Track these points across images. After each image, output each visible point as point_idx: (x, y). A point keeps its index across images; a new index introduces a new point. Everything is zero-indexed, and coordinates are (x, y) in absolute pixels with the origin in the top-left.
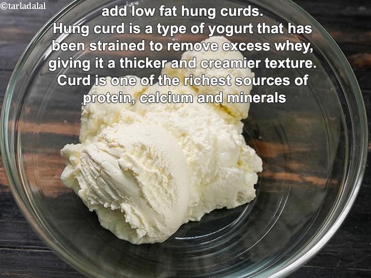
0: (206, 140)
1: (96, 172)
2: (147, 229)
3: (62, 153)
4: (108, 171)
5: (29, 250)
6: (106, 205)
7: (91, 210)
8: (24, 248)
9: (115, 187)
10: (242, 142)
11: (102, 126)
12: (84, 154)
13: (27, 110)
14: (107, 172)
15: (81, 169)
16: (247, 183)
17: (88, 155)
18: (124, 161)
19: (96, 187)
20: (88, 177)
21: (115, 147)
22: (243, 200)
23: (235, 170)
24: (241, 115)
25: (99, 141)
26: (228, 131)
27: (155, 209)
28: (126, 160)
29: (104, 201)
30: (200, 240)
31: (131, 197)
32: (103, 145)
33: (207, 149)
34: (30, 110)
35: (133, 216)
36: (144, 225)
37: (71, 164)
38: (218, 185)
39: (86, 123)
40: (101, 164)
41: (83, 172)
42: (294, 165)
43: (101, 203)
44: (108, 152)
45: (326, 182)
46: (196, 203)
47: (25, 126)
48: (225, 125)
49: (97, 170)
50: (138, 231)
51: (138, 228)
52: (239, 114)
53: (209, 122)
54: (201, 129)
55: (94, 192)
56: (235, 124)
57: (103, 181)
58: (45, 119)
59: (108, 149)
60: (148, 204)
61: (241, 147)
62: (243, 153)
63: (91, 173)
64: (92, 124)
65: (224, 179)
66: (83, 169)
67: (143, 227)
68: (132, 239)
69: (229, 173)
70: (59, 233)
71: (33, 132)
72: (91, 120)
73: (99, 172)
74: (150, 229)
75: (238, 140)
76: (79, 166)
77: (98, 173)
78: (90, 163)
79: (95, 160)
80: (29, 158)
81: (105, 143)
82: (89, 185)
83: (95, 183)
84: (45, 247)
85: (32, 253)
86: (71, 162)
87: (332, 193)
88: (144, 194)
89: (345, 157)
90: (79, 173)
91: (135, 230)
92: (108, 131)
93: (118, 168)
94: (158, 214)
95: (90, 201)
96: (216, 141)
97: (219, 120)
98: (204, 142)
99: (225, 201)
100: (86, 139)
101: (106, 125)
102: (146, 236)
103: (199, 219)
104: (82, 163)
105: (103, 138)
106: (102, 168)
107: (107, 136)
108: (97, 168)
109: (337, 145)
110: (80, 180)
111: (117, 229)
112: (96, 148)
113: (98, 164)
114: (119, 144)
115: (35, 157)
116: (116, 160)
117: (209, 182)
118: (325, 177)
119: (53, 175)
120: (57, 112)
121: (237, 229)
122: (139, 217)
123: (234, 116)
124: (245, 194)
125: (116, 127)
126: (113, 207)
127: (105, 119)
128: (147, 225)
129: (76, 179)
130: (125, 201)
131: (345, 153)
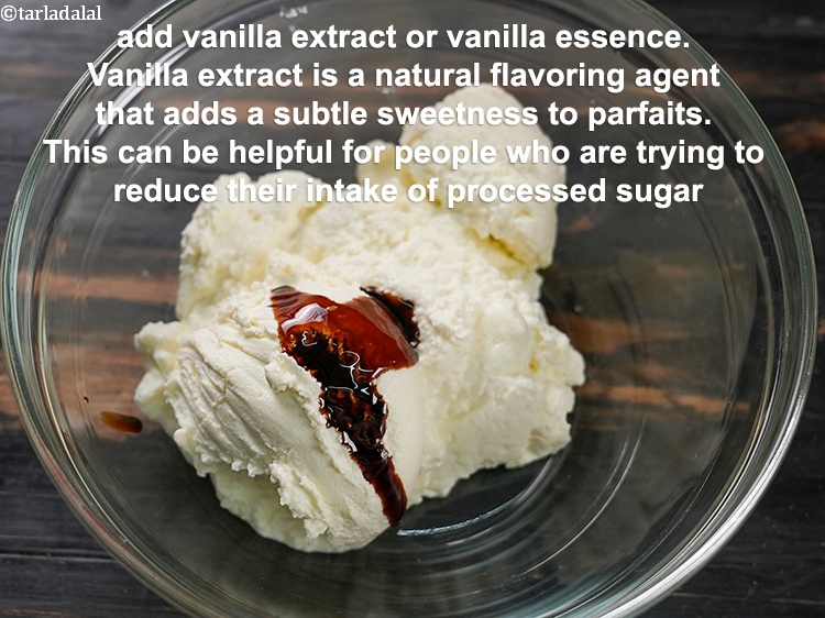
0: (460, 317)
1: (214, 391)
2: (328, 519)
3: (137, 344)
4: (242, 390)
5: (65, 559)
6: (236, 465)
7: (202, 474)
8: (54, 555)
9: (258, 426)
10: (540, 318)
11: (227, 284)
12: (187, 350)
13: (60, 247)
14: (239, 393)
15: (181, 384)
16: (552, 411)
17: (198, 352)
18: (279, 369)
19: (216, 425)
20: (197, 402)
21: (258, 337)
22: (542, 448)
23: (523, 381)
24: (538, 258)
25: (223, 322)
26: (508, 296)
27: (347, 477)
28: (282, 366)
29: (232, 457)
30: (446, 537)
31: (292, 450)
32: (231, 332)
33: (460, 336)
34: (67, 248)
35: (298, 491)
36: (320, 512)
37: (157, 367)
38: (487, 416)
39: (191, 276)
40: (225, 373)
41: (185, 391)
42: (654, 370)
43: (225, 459)
44: (241, 348)
45: (724, 407)
46: (438, 460)
47: (54, 283)
48: (500, 282)
49: (218, 388)
50: (308, 524)
51: (309, 518)
52: (531, 257)
53: (466, 275)
54: (447, 293)
55: (209, 434)
56: (524, 278)
57: (230, 411)
58: (101, 267)
59: (241, 341)
60: (331, 464)
61: (537, 331)
62: (542, 343)
63: (202, 394)
64: (205, 279)
65: (500, 401)
66: (186, 384)
67: (319, 516)
68: (292, 539)
69: (512, 388)
70: (130, 521)
71: (72, 297)
72: (202, 270)
73: (223, 392)
74: (335, 520)
75: (529, 314)
76: (175, 376)
77: (219, 394)
78: (202, 372)
79: (212, 365)
80: (65, 354)
81: (234, 327)
82: (199, 419)
83: (213, 417)
84: (99, 553)
85: (71, 566)
86: (158, 363)
87: (737, 432)
88: (322, 444)
89: (766, 352)
90: (177, 392)
91: (301, 521)
92: (242, 301)
93: (264, 385)
94: (353, 486)
95: (199, 454)
96: (480, 317)
97: (486, 271)
98: (454, 322)
99: (503, 452)
100: (190, 312)
101: (237, 280)
102: (326, 535)
103: (446, 492)
104: (183, 371)
105: (230, 316)
106: (229, 383)
107: (239, 313)
108: (217, 383)
109: (748, 325)
110: (179, 407)
111: (257, 517)
112: (214, 337)
113: (219, 374)
114: (266, 331)
115: (78, 353)
116: (260, 367)
117: (467, 409)
118: (723, 397)
119: (118, 392)
120: (128, 253)
121: (527, 512)
122: (309, 494)
123: (521, 262)
124: (546, 434)
125: (260, 291)
126: (252, 471)
127: (234, 267)
128: (327, 511)
129: (169, 404)
130: (279, 458)
131: (766, 343)
